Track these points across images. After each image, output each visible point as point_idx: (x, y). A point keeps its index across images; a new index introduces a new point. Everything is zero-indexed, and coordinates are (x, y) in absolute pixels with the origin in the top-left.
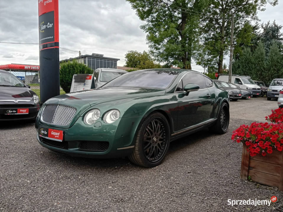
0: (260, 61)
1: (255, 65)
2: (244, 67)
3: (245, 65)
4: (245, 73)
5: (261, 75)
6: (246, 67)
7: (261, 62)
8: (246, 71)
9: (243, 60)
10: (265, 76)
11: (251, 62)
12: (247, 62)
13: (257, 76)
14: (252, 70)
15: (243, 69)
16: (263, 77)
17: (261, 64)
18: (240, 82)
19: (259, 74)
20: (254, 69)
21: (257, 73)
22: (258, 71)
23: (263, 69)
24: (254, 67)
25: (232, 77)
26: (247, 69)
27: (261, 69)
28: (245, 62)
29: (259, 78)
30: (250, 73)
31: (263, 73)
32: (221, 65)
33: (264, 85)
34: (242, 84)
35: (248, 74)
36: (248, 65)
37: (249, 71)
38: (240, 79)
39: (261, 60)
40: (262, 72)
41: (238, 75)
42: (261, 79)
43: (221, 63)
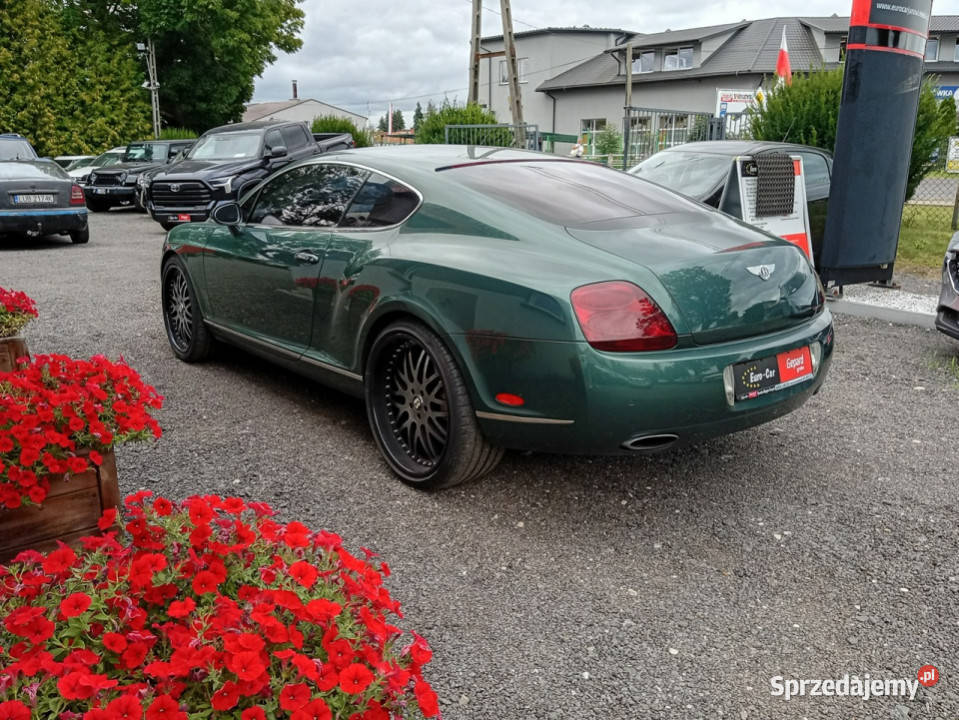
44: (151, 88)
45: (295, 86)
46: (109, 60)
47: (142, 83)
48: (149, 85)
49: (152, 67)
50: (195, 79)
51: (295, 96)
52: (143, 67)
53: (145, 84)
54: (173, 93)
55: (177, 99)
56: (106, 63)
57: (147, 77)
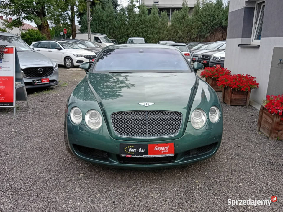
0: (110, 20)
1: (107, 23)
2: (97, 25)
3: (98, 23)
4: (99, 31)
5: (113, 33)
6: (99, 24)
7: (112, 20)
8: (99, 29)
9: (96, 18)
10: (117, 34)
11: (103, 20)
12: (100, 20)
13: (110, 34)
14: (105, 28)
15: (96, 27)
16: (115, 35)
17: (112, 23)
18: (99, 41)
19: (111, 32)
20: (107, 27)
21: (109, 31)
22: (110, 29)
23: (114, 28)
24: (106, 25)
25: (91, 35)
26: (100, 26)
27: (113, 28)
28: (98, 20)
29: (112, 37)
30: (103, 31)
31: (115, 32)
32: (73, 22)
33: (117, 43)
34: (101, 43)
35: (102, 32)
36: (101, 23)
37: (102, 29)
38: (99, 37)
39: (112, 19)
40: (113, 31)
41: (96, 34)
42: (113, 37)
43: (73, 19)
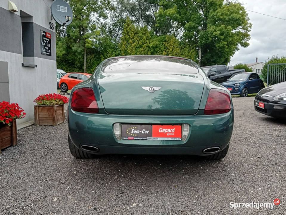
44: (199, 59)
45: (257, 59)
46: (188, 53)
47: (197, 58)
48: (198, 59)
49: (200, 54)
50: (212, 56)
51: (257, 62)
52: (198, 54)
53: (197, 59)
54: (205, 61)
55: (206, 62)
56: (188, 54)
57: (198, 57)
